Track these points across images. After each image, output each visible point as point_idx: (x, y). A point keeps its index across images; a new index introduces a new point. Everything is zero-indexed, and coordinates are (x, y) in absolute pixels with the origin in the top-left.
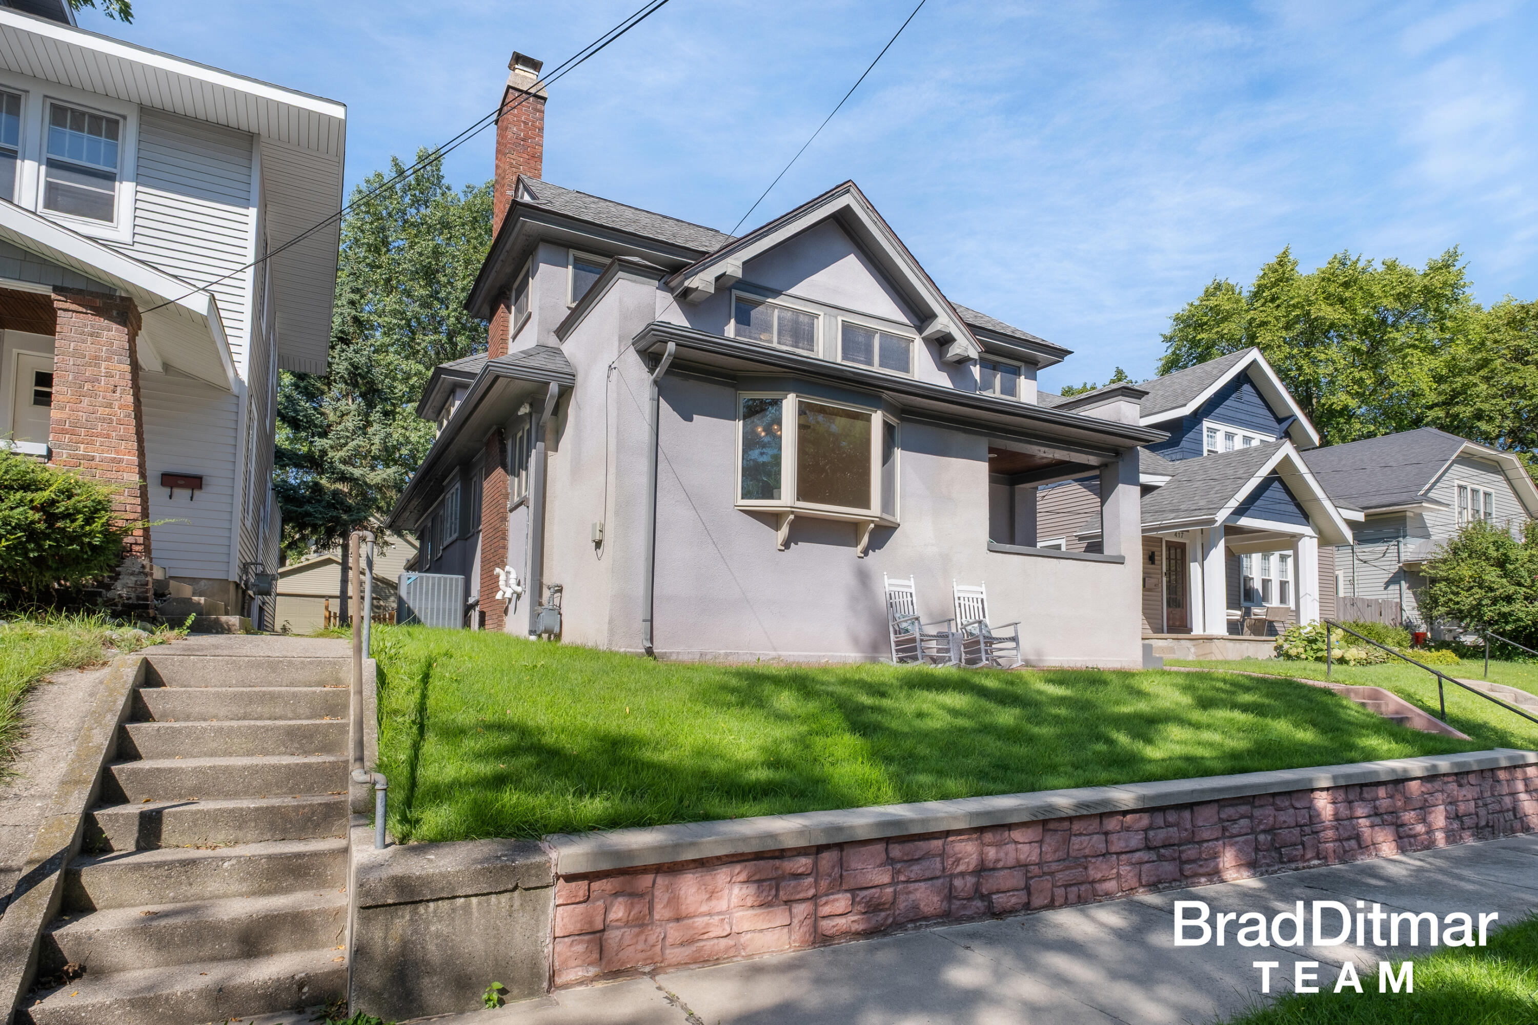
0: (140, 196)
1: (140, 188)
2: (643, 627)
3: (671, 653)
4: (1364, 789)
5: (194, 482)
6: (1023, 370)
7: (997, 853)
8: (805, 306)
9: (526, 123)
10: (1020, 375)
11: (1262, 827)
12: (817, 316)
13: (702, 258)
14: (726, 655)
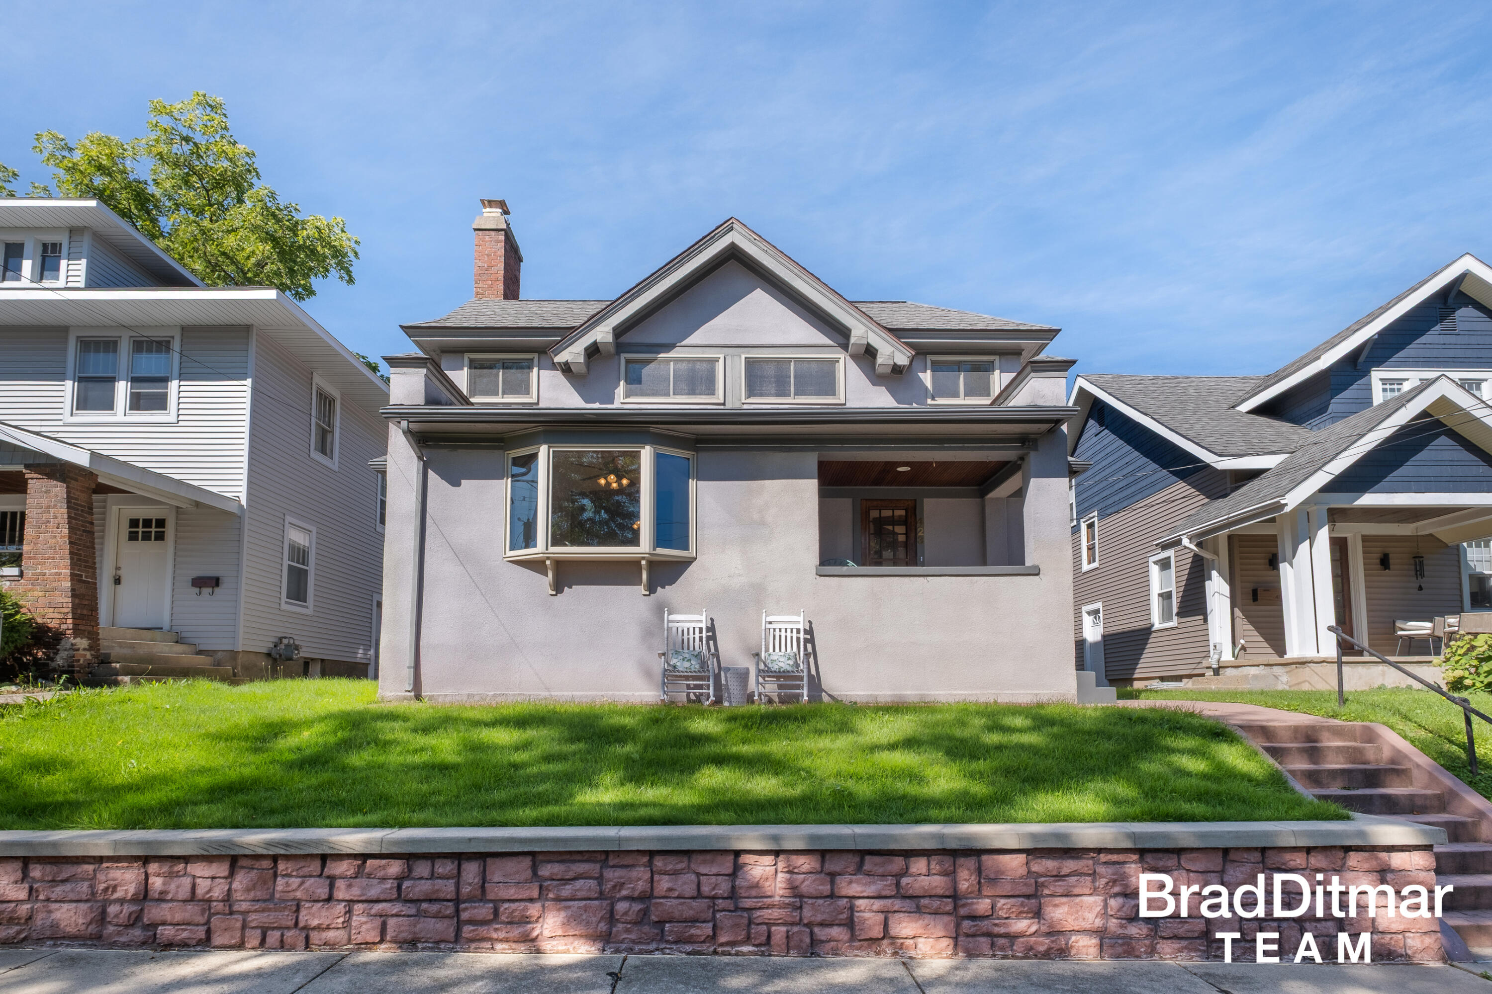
0: (182, 388)
1: (182, 383)
2: (408, 674)
3: (438, 695)
4: (868, 858)
5: (215, 582)
6: (997, 363)
7: (164, 884)
8: (703, 353)
9: (488, 255)
10: (994, 371)
11: (624, 893)
12: (717, 360)
13: (567, 334)
14: (495, 696)
